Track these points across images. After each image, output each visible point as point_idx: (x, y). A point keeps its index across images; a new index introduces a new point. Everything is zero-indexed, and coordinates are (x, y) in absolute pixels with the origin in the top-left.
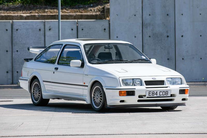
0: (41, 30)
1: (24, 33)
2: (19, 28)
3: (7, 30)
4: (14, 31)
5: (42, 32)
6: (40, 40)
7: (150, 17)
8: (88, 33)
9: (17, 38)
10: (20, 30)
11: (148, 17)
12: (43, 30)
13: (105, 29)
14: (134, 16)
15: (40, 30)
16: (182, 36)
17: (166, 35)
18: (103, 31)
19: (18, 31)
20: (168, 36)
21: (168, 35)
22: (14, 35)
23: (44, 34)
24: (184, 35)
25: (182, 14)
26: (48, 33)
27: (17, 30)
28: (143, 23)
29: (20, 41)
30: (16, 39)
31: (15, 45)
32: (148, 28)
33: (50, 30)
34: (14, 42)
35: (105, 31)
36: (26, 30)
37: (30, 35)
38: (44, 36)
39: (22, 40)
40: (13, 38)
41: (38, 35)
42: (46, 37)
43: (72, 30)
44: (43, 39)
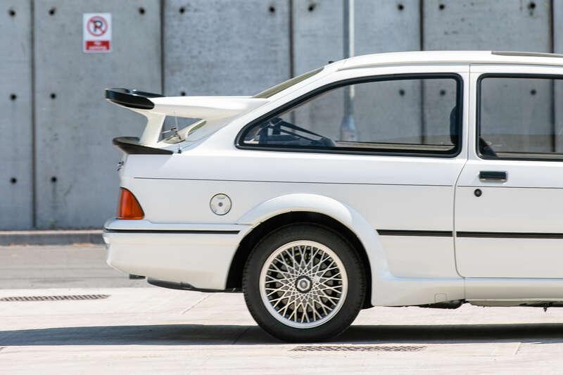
0: (278, 11)
1: (210, 21)
2: (189, 5)
3: (142, 11)
4: (169, 13)
5: (280, 18)
6: (273, 48)
8: (463, 20)
9: (183, 42)
10: (196, 10)
12: (286, 9)
13: (532, 6)
15: (272, 10)
18: (526, 11)
19: (186, 14)
22: (168, 33)
23: (286, 28)
26: (304, 22)
27: (182, 11)
29: (195, 53)
30: (177, 46)
31: (173, 73)
33: (311, 9)
34: (168, 60)
35: (531, 14)
36: (219, 11)
37: (235, 29)
38: (287, 33)
39: (200, 53)
40: (167, 43)
41: (263, 31)
42: (297, 37)
43: (401, 7)
44: (286, 47)
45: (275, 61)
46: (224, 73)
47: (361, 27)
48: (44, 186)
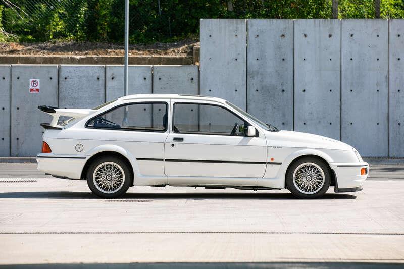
0: (101, 79)
1: (76, 82)
2: (68, 76)
3: (51, 78)
4: (61, 79)
5: (101, 82)
6: (99, 93)
7: (259, 61)
8: (167, 84)
9: (66, 90)
10: (70, 78)
11: (255, 62)
12: (103, 78)
13: (192, 79)
14: (234, 61)
15: (98, 79)
16: (304, 91)
17: (280, 88)
18: (190, 81)
19: (67, 80)
20: (283, 91)
21: (284, 88)
22: (60, 87)
23: (104, 85)
24: (306, 88)
25: (304, 59)
26: (110, 83)
27: (66, 78)
28: (248, 71)
29: (70, 94)
30: (63, 91)
31: (62, 100)
32: (255, 78)
33: (113, 78)
34: (60, 96)
35: (192, 82)
36: (79, 78)
37: (85, 85)
38: (104, 88)
39: (72, 94)
40: (60, 90)
41: (95, 86)
42: (107, 88)
43: (145, 79)
44: (103, 92)
45: (100, 97)
46: (81, 101)
47: (131, 85)
48: (14, 141)
